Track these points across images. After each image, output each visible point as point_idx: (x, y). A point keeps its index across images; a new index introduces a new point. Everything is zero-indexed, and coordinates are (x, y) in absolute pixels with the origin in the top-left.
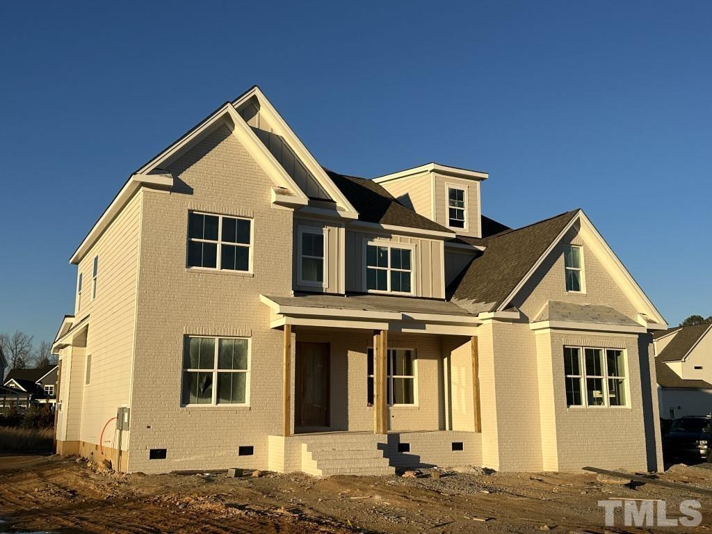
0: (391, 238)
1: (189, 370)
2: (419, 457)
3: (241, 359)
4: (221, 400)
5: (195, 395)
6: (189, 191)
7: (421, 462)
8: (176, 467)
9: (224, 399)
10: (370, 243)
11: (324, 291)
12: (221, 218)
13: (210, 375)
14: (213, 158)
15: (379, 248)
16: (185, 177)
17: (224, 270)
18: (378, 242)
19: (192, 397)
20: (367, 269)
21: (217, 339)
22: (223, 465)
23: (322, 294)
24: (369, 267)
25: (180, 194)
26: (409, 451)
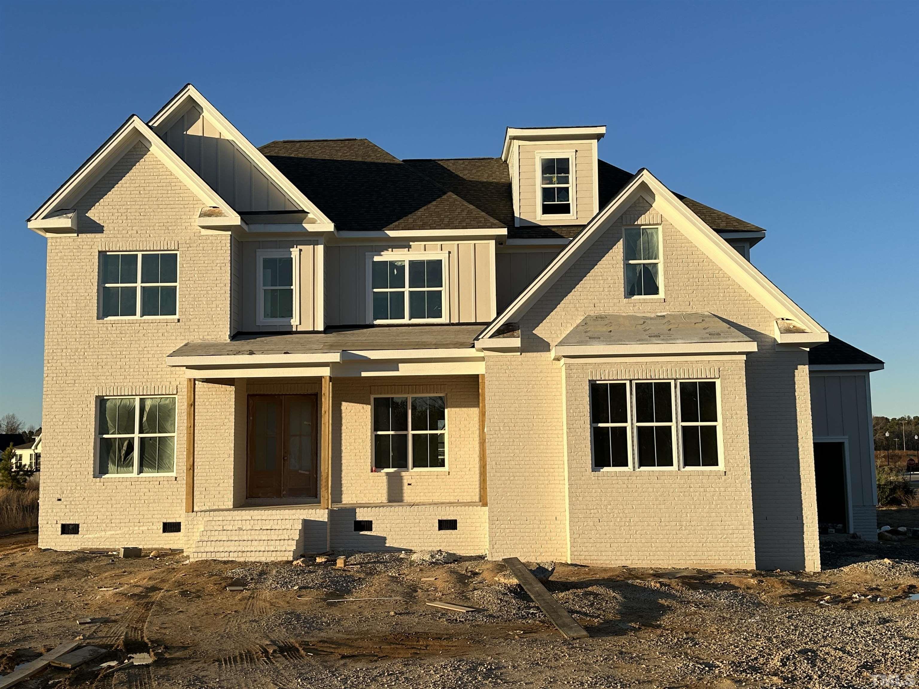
0: (409, 247)
1: (105, 436)
2: (384, 539)
3: (167, 421)
4: (145, 469)
5: (114, 463)
6: (98, 229)
7: (387, 545)
8: (90, 543)
9: (148, 467)
10: (377, 259)
11: (294, 329)
12: (140, 255)
13: (131, 442)
14: (128, 185)
15: (392, 263)
16: (93, 214)
17: (145, 317)
18: (388, 256)
19: (111, 467)
20: (374, 292)
21: (137, 399)
22: (144, 543)
23: (291, 333)
24: (375, 290)
25: (89, 235)
26: (371, 530)
